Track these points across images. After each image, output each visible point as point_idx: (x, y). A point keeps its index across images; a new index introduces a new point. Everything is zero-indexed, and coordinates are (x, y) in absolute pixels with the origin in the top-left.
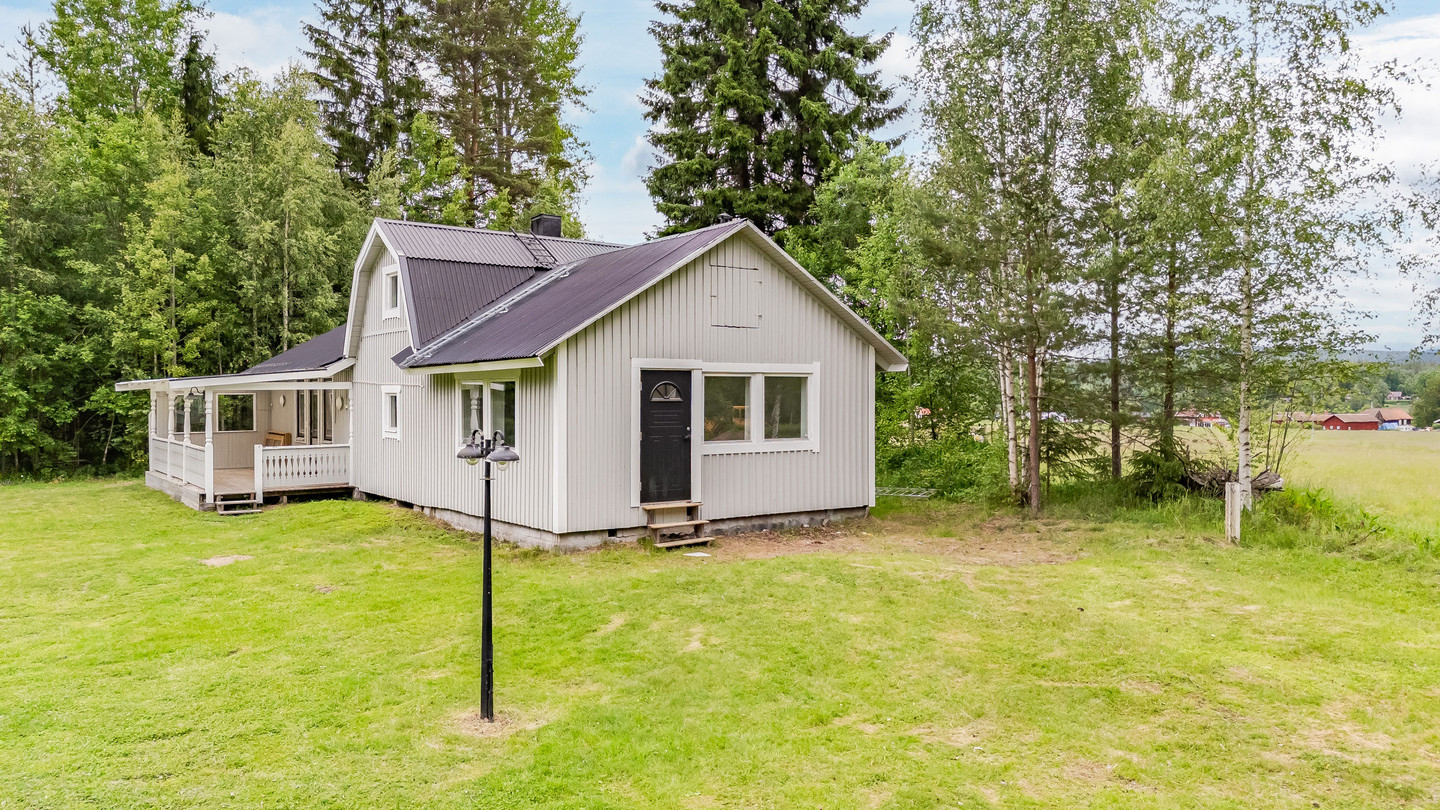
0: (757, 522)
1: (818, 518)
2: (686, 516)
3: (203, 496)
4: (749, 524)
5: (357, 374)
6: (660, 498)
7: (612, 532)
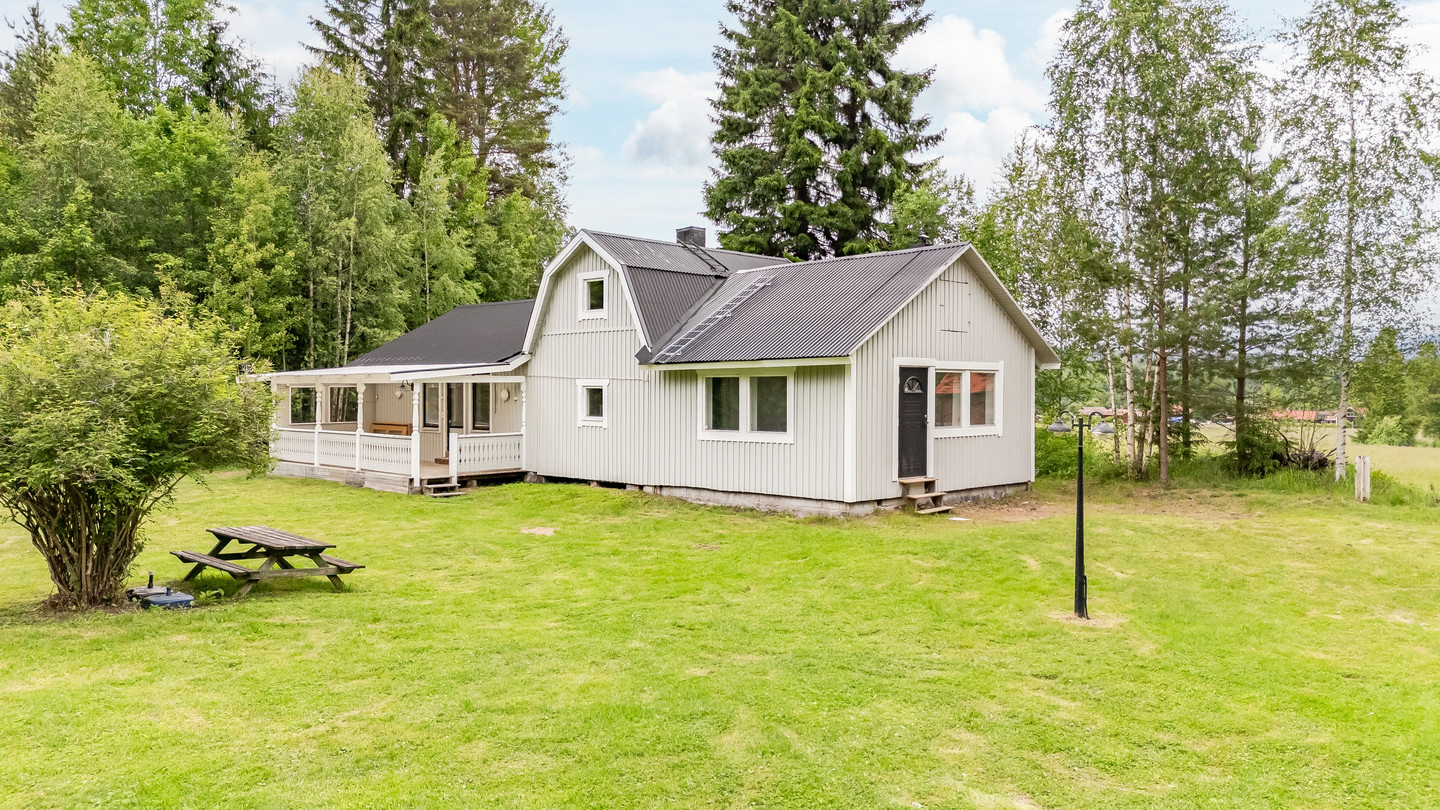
0: (964, 495)
1: (999, 491)
2: (924, 490)
3: (411, 480)
4: (959, 495)
5: (533, 369)
6: (909, 474)
7: (879, 502)
